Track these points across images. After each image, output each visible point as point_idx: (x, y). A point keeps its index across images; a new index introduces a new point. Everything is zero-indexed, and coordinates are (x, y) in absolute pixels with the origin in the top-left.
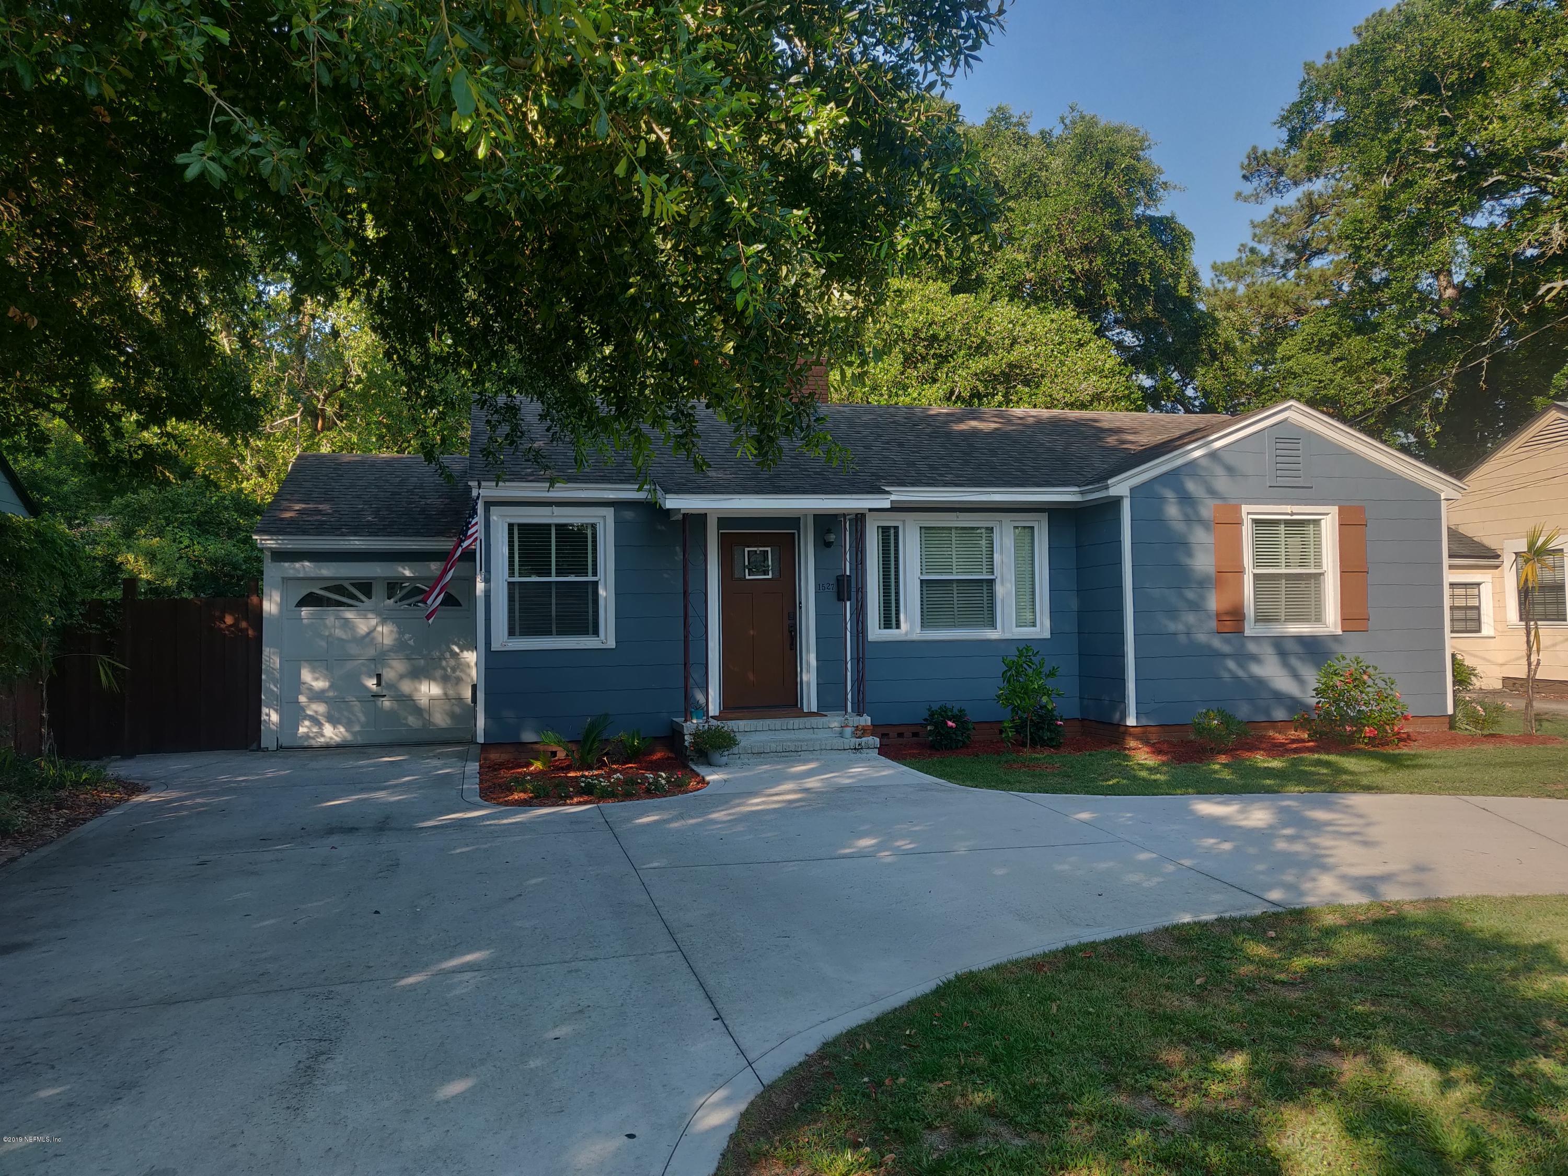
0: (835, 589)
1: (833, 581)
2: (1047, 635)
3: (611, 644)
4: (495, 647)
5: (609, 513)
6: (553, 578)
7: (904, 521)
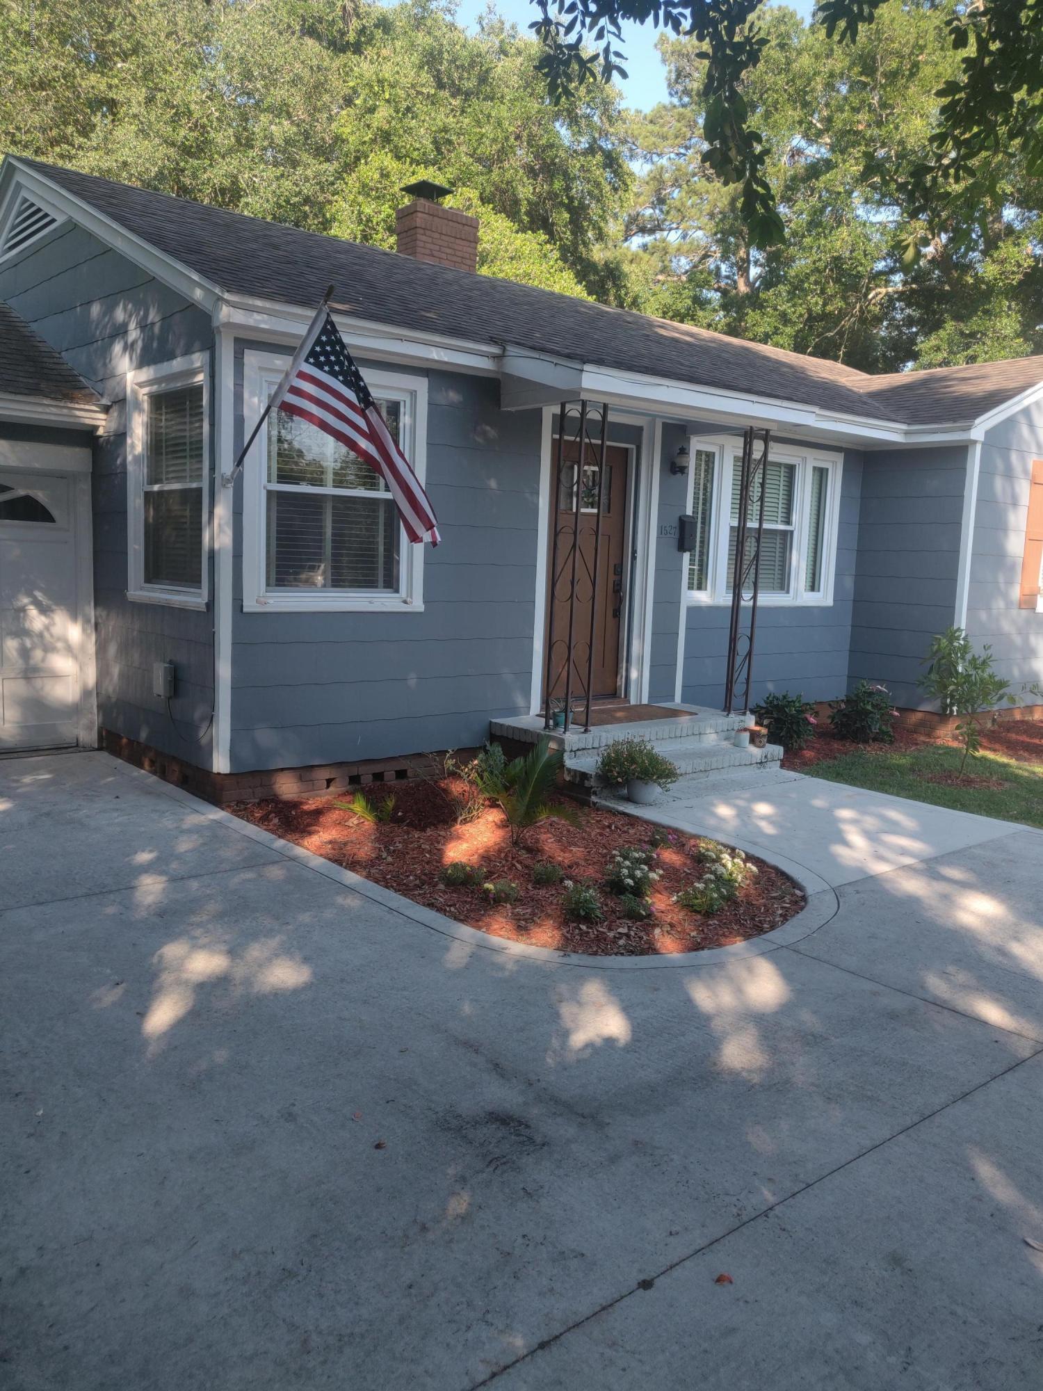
0: (677, 536)
1: (675, 523)
2: (829, 602)
3: (418, 605)
4: (250, 605)
5: (421, 385)
6: (329, 490)
7: (722, 448)
